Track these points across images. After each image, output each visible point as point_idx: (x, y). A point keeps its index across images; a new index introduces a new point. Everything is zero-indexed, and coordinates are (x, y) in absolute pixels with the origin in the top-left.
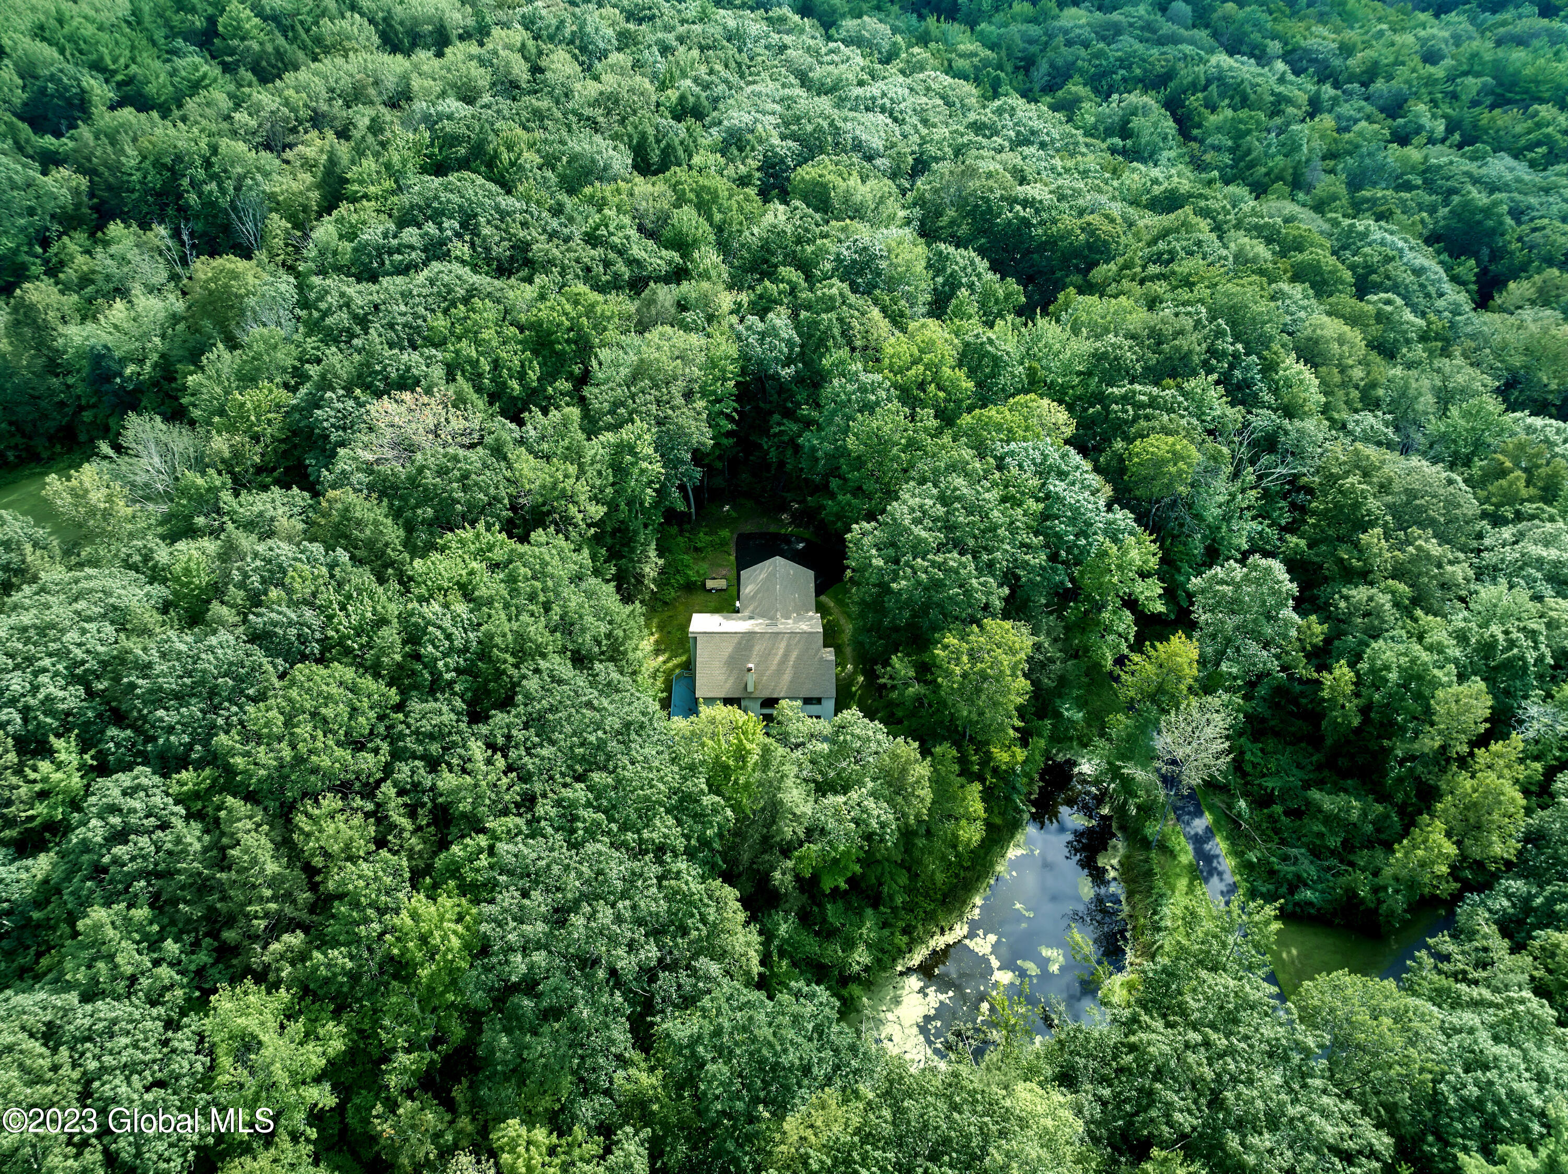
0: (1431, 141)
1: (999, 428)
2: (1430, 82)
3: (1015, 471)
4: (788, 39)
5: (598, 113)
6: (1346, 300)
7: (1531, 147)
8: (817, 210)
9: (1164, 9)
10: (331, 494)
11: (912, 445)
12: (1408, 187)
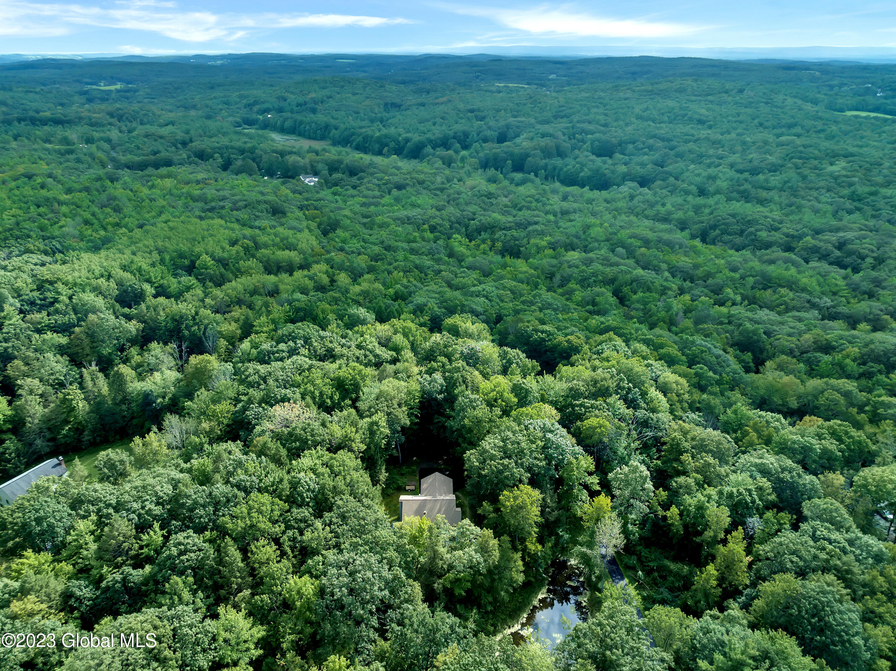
0: (734, 304)
1: (527, 415)
2: (732, 279)
3: (532, 430)
4: (442, 267)
5: (361, 299)
6: (684, 368)
7: (778, 306)
8: (453, 336)
9: (613, 251)
10: (258, 439)
11: (491, 421)
12: (721, 323)
